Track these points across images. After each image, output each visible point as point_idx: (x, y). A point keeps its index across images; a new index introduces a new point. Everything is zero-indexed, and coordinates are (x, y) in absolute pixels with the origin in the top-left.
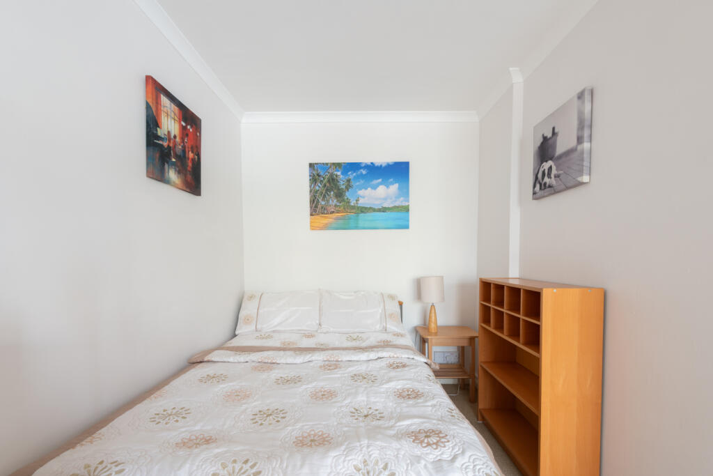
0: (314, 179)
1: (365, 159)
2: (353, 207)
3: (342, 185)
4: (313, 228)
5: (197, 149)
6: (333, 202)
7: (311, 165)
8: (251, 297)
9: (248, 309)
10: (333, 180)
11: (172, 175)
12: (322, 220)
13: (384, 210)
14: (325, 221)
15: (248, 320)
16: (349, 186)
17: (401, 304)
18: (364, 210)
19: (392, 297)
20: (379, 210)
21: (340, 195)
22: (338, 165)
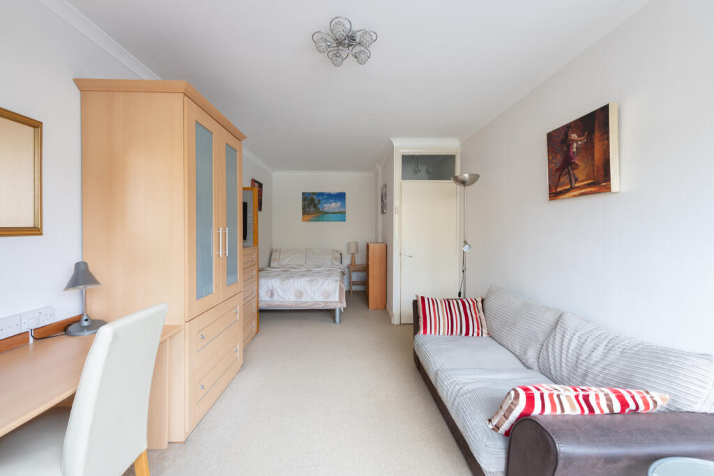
0: (304, 200)
1: (326, 190)
2: (321, 212)
3: (316, 202)
4: (303, 220)
5: (261, 195)
6: (312, 209)
7: (303, 194)
8: (276, 251)
9: (275, 256)
10: (312, 200)
12: (307, 217)
13: (334, 213)
15: (275, 260)
16: (319, 203)
17: (341, 254)
18: (326, 213)
19: (337, 251)
20: (332, 213)
21: (315, 206)
22: (314, 194)
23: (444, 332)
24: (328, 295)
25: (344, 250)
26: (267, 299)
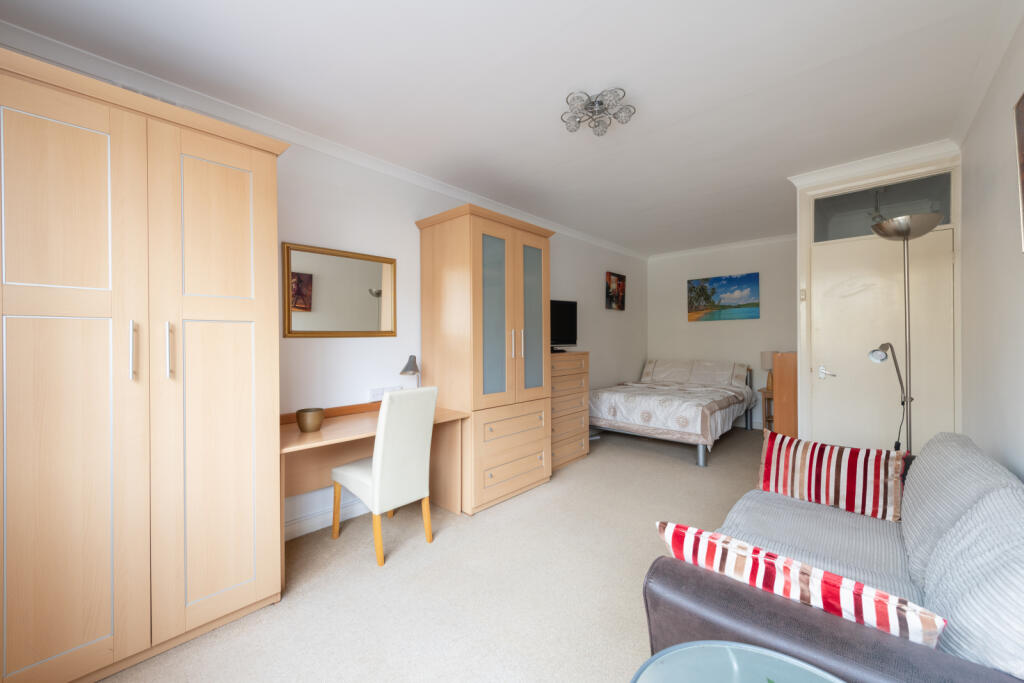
0: (690, 291)
1: (726, 273)
2: (718, 306)
3: (709, 292)
4: (690, 320)
5: (623, 291)
6: (703, 303)
7: (689, 282)
8: (650, 362)
9: (649, 368)
10: (703, 289)
11: (614, 305)
12: (695, 315)
13: (739, 306)
14: (697, 316)
15: (648, 374)
16: (714, 292)
17: (750, 371)
18: (724, 307)
19: (742, 366)
20: (735, 307)
21: (707, 298)
22: (706, 280)
23: (801, 495)
24: (685, 422)
25: (755, 363)
26: (610, 418)
